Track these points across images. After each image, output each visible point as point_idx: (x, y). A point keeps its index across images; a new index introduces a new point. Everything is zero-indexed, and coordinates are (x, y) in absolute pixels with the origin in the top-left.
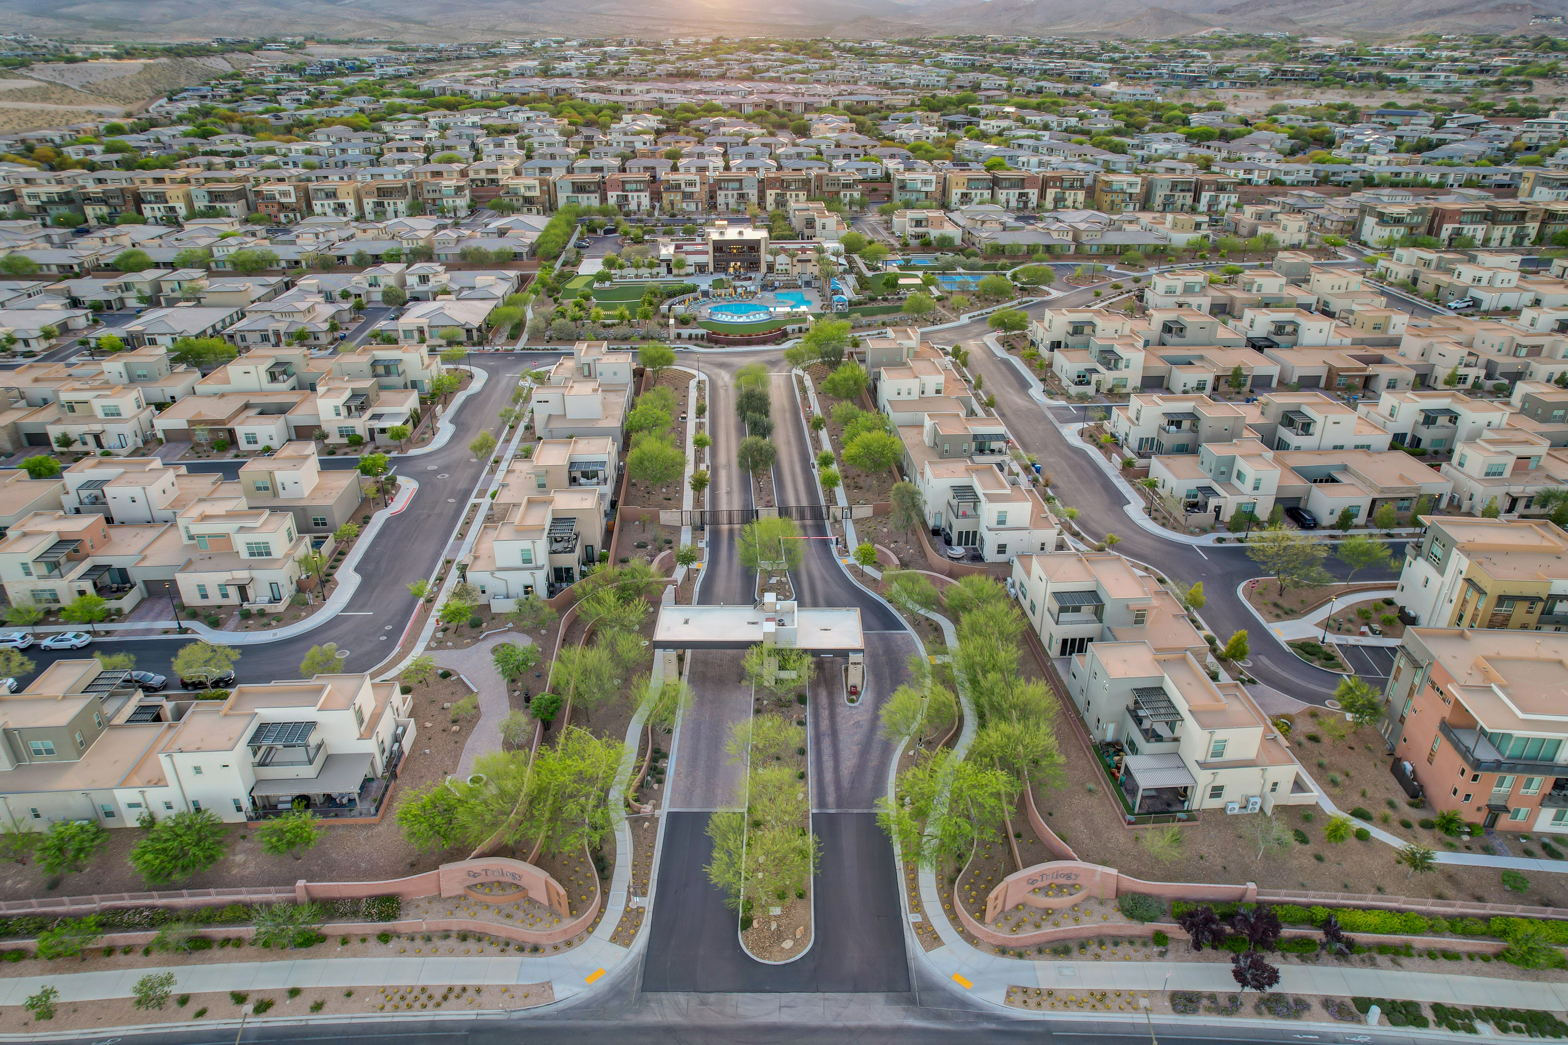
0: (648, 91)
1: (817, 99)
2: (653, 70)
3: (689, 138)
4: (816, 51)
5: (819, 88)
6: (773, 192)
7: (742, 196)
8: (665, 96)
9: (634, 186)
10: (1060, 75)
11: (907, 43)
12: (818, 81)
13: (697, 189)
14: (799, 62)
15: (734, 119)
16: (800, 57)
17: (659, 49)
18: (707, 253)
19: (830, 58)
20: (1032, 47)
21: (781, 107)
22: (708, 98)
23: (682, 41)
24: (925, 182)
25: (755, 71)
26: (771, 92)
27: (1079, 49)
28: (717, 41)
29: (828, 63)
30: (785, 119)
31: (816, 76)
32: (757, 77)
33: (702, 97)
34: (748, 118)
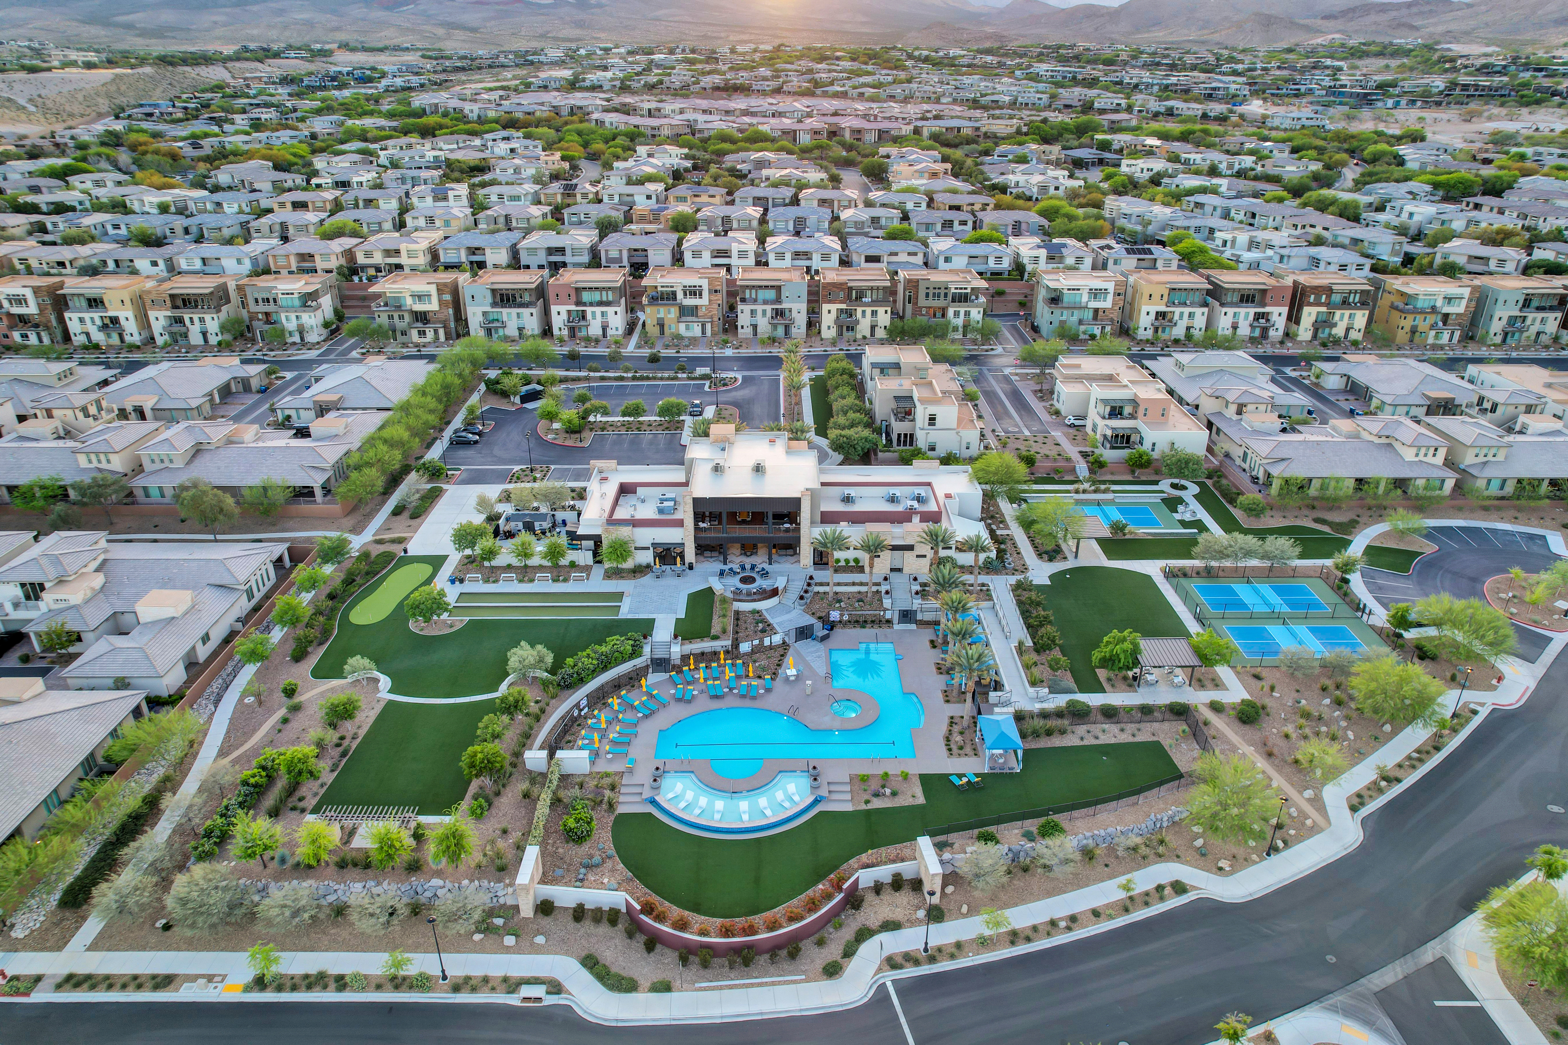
0: (682, 112)
1: (894, 125)
2: (697, 83)
3: (713, 190)
4: (887, 61)
5: (895, 108)
6: (834, 307)
7: (779, 313)
8: (701, 118)
9: (596, 296)
10: (1187, 91)
11: (988, 52)
12: (892, 97)
13: (704, 301)
14: (868, 73)
15: (784, 156)
16: (870, 68)
17: (712, 58)
18: (680, 523)
19: (904, 68)
20: (1134, 57)
21: (847, 135)
22: (754, 120)
23: (740, 49)
24: (1096, 293)
25: (817, 84)
26: (835, 114)
27: (1189, 60)
28: (778, 49)
29: (902, 75)
30: (853, 154)
31: (889, 91)
32: (819, 91)
33: (747, 119)
34: (805, 152)
